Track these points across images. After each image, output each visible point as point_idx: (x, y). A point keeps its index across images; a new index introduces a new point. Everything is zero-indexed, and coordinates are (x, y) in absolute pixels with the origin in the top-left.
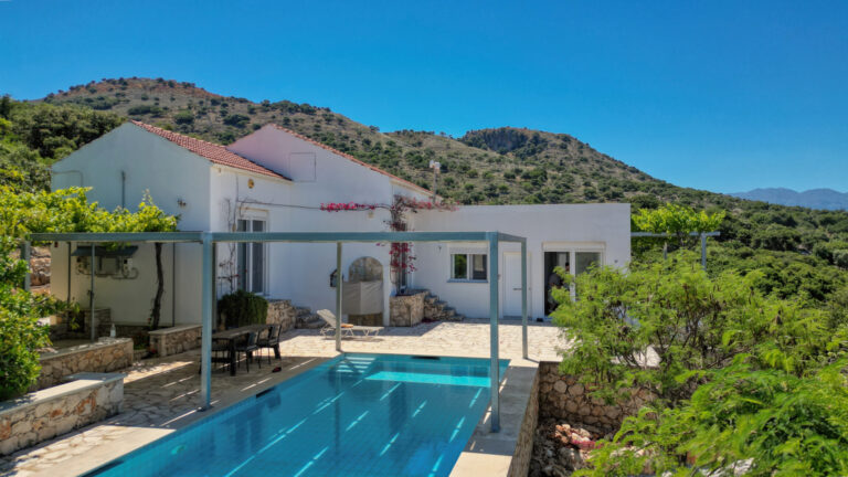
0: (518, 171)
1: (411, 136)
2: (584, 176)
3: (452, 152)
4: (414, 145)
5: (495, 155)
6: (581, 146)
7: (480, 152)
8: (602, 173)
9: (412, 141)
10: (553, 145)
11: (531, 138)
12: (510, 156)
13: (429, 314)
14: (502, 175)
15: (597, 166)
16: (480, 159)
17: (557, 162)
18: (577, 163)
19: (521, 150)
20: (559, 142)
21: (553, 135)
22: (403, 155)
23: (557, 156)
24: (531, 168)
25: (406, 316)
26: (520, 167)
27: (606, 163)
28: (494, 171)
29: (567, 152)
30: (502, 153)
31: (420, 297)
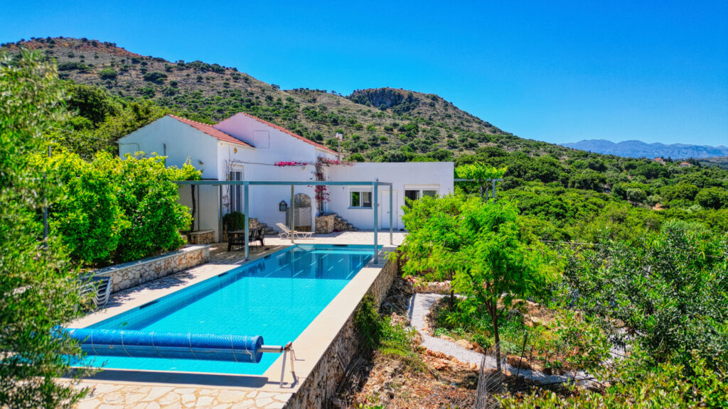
0: (395, 125)
1: (307, 94)
2: (448, 129)
3: (341, 108)
4: (309, 102)
5: (377, 111)
6: (446, 104)
7: (365, 108)
8: (462, 127)
9: (308, 98)
10: (424, 104)
11: (406, 97)
12: (389, 112)
13: (338, 227)
14: (383, 128)
15: (458, 121)
16: (365, 114)
17: (427, 118)
18: (443, 119)
19: (398, 107)
20: (429, 101)
21: (424, 95)
22: (301, 110)
23: (426, 112)
24: (406, 122)
25: (325, 228)
26: (397, 122)
27: (466, 118)
28: (376, 124)
29: (435, 110)
30: (383, 109)
31: (332, 217)
